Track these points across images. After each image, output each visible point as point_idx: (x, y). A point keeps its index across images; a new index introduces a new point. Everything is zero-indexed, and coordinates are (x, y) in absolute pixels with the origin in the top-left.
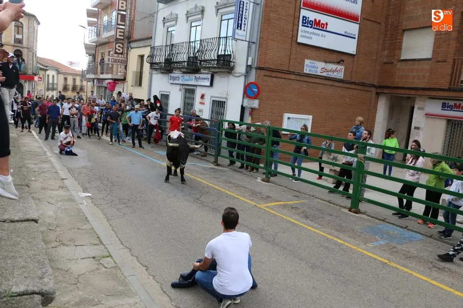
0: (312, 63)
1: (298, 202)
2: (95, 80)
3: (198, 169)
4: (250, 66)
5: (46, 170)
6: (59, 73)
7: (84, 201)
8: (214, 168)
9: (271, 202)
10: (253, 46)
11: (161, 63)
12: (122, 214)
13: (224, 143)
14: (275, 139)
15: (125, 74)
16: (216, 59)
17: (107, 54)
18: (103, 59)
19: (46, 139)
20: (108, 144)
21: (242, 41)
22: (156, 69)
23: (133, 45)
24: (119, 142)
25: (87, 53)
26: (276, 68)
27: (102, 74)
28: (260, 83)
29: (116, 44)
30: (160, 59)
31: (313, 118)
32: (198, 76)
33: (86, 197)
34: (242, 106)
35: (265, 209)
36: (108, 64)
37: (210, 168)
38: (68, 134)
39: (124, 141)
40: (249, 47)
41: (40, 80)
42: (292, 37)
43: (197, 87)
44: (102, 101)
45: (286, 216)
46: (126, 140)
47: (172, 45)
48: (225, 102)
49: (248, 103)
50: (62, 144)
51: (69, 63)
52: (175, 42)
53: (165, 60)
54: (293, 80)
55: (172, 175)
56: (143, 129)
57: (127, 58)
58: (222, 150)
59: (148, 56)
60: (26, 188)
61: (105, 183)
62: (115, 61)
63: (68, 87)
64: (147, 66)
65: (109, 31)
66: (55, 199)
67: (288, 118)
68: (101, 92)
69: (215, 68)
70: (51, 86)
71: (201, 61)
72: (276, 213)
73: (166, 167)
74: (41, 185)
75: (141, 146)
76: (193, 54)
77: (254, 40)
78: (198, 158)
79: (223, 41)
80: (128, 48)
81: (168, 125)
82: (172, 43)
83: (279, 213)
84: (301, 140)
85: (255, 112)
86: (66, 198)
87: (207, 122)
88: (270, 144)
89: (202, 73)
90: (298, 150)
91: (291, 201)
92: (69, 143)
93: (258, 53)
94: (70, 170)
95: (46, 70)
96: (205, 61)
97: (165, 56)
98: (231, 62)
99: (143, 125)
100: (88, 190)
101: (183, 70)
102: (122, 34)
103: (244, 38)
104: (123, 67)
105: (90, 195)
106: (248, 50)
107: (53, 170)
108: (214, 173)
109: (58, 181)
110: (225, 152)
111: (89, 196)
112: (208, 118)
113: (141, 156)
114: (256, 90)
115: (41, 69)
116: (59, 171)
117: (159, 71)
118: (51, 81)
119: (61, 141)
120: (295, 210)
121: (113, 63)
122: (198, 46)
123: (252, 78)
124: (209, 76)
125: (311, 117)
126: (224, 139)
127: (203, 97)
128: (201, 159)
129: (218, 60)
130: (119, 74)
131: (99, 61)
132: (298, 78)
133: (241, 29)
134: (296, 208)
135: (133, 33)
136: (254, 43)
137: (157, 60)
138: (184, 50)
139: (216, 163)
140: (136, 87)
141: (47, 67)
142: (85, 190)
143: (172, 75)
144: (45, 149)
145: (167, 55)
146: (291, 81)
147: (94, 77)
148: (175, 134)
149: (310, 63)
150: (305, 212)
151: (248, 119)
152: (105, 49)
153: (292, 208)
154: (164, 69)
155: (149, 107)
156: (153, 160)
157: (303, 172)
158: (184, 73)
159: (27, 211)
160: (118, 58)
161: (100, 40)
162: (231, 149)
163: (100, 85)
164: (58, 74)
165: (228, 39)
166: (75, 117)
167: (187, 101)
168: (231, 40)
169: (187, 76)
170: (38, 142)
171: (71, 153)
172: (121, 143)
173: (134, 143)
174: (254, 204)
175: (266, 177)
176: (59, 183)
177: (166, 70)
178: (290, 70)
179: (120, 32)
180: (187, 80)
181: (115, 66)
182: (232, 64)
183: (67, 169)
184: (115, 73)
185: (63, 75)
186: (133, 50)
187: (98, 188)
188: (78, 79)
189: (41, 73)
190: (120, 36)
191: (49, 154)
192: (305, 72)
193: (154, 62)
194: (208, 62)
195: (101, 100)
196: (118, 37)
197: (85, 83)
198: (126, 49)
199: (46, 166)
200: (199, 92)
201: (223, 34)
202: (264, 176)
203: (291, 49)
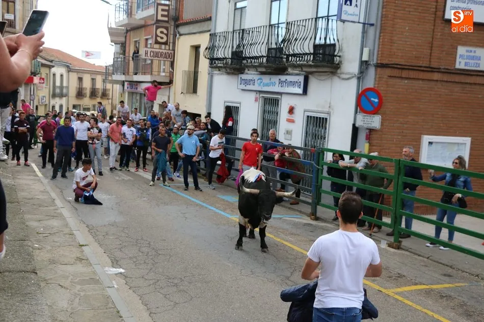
0: (471, 51)
1: (451, 285)
2: (126, 84)
3: (286, 226)
4: (366, 62)
5: (55, 230)
6: (69, 70)
7: (114, 282)
8: (311, 225)
9: (406, 285)
10: (371, 31)
11: (226, 58)
12: (172, 303)
13: (326, 185)
14: (410, 180)
15: (172, 75)
16: (312, 51)
17: (142, 44)
18: (137, 52)
19: (54, 177)
20: (147, 184)
21: (352, 23)
22: (219, 68)
23: (182, 30)
24: (164, 181)
25: (112, 42)
26: (408, 64)
27: (136, 74)
28: (382, 90)
29: (157, 28)
30: (224, 52)
31: (472, 142)
32: (283, 78)
33: (116, 274)
34: (354, 125)
35: (397, 297)
36: (145, 60)
37: (305, 224)
38: (89, 172)
39: (171, 180)
40: (364, 32)
41: (43, 81)
42: (436, 11)
43: (283, 96)
44: (138, 116)
45: (433, 311)
46: (174, 178)
47: (243, 30)
48: (326, 119)
49: (364, 121)
50: (78, 187)
51: (84, 54)
52: (247, 25)
53: (233, 53)
54: (437, 81)
55: (246, 236)
56: (199, 161)
57: (174, 50)
58: (323, 195)
59: (206, 49)
60: (33, 276)
61: (145, 250)
62: (156, 55)
63: (84, 92)
64: (204, 63)
65: (146, 9)
66: (70, 279)
67: (430, 143)
68: (134, 100)
69: (310, 66)
70: (58, 91)
71: (288, 56)
72: (414, 306)
73: (238, 226)
74: (48, 256)
75: (197, 187)
76: (276, 44)
77: (373, 21)
78: (286, 207)
79: (322, 24)
80: (175, 36)
81: (240, 155)
82: (242, 28)
83: (420, 305)
84: (452, 183)
85: (374, 136)
86: (87, 278)
87: (299, 151)
88: (401, 187)
89: (289, 75)
90: (447, 197)
91: (438, 283)
92: (89, 185)
93: (379, 42)
94: (91, 229)
95: (50, 67)
96: (294, 55)
97: (233, 47)
98: (336, 56)
99: (200, 154)
100: (119, 263)
101: (260, 70)
102: (166, 13)
103: (356, 19)
104: (168, 64)
105: (122, 270)
106: (363, 37)
107: (67, 231)
108: (310, 233)
109: (74, 249)
110: (327, 199)
111: (121, 273)
112: (299, 146)
113: (197, 205)
114: (376, 100)
115: (43, 65)
116: (74, 232)
117: (224, 70)
118: (58, 84)
119: (77, 183)
120: (447, 300)
121: (152, 58)
122: (282, 32)
123: (370, 82)
124: (301, 79)
125: (468, 140)
126: (326, 178)
127: (291, 110)
128: (289, 208)
129: (315, 54)
130: (163, 74)
131: (131, 55)
132: (446, 77)
133: (351, 5)
134: (449, 297)
135: (182, 11)
136: (372, 25)
137: (220, 54)
138: (262, 38)
139: (314, 216)
140: (188, 95)
141: (52, 61)
142: (115, 263)
143: (244, 76)
144: (53, 195)
145: (235, 47)
146: (433, 83)
147: (124, 79)
148: (252, 174)
149: (467, 51)
150: (465, 305)
151: (363, 147)
152: (141, 36)
153: (442, 297)
154: (230, 69)
155: (209, 127)
156: (217, 211)
157: (457, 234)
158: (262, 73)
159: (37, 319)
160: (161, 51)
161: (132, 22)
162: (337, 194)
163: (133, 90)
164: (69, 72)
165: (330, 21)
166: (95, 143)
167: (267, 116)
168: (334, 22)
169: (266, 79)
170: (42, 182)
171: (91, 201)
172: (166, 183)
173: (186, 184)
174: (378, 288)
175: (395, 241)
176: (76, 253)
177: (235, 69)
178: (432, 66)
179: (163, 10)
180: (267, 85)
181: (156, 63)
182: (337, 59)
183: (87, 226)
184: (156, 73)
185: (76, 74)
186: (182, 37)
187: (135, 260)
188: (99, 79)
189: (44, 71)
190: (162, 16)
191: (59, 203)
192: (457, 66)
193: (215, 57)
194: (299, 57)
195: (136, 115)
196: (160, 18)
197: (109, 86)
198: (172, 36)
199: (55, 223)
200: (285, 104)
201: (322, 12)
202: (392, 239)
203: (434, 32)
